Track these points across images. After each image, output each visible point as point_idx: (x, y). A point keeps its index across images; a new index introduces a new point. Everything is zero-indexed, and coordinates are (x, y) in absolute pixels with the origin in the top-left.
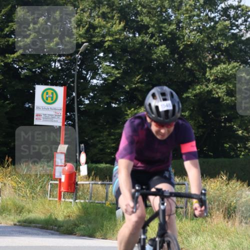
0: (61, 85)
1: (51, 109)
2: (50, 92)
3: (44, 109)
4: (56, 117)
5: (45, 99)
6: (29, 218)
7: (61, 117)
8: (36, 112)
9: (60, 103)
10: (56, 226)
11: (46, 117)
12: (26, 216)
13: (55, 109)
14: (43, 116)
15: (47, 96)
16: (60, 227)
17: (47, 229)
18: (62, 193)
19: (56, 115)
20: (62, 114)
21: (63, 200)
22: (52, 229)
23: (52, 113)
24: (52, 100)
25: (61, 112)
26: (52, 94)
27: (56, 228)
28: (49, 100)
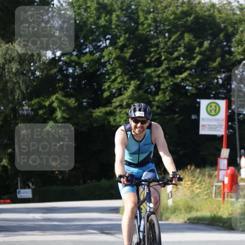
0: (223, 99)
1: (215, 120)
2: (213, 105)
3: (209, 120)
4: (219, 127)
5: (209, 111)
6: (197, 216)
7: (224, 127)
8: (202, 123)
9: (222, 115)
10: (221, 223)
11: (211, 127)
12: (194, 214)
13: (218, 120)
14: (207, 126)
15: (211, 109)
16: (224, 223)
17: (214, 225)
18: (226, 194)
19: (219, 125)
20: (224, 124)
21: (226, 199)
22: (218, 226)
23: (216, 123)
24: (215, 112)
25: (223, 123)
26: (216, 106)
27: (221, 224)
28: (213, 113)
